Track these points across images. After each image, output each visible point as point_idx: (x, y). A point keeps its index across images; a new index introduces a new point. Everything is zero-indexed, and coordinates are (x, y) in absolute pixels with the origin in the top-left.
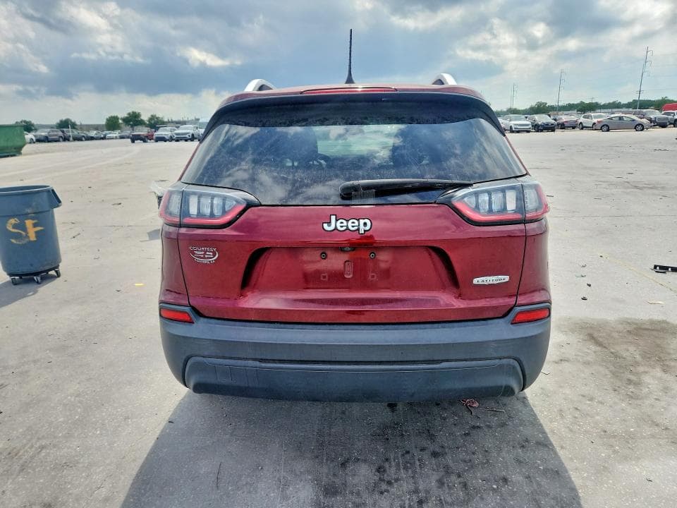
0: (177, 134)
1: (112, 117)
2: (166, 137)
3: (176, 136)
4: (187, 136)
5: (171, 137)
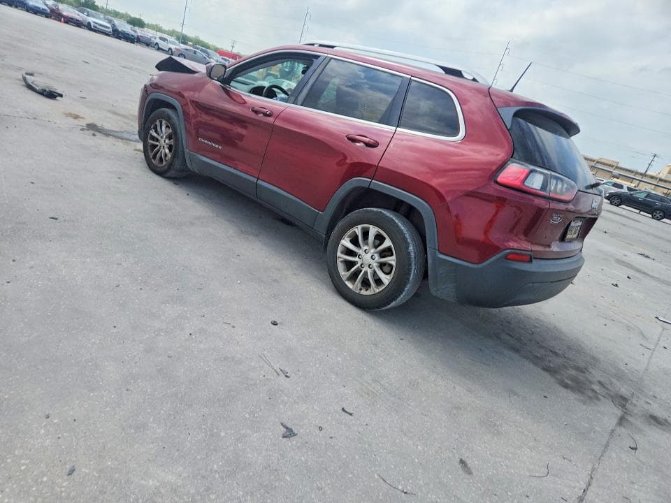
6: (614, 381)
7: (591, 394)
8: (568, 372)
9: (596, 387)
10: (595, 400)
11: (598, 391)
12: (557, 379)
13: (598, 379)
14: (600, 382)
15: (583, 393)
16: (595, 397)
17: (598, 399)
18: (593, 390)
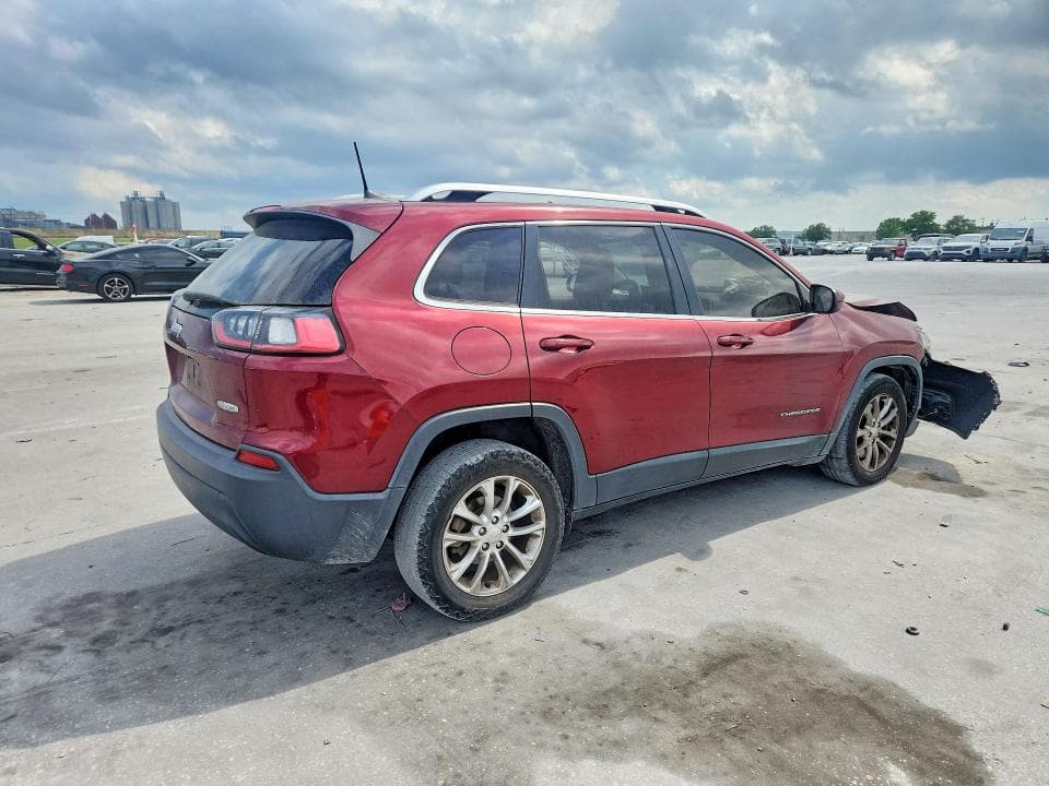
0: (946, 248)
1: (890, 220)
2: (926, 253)
3: (942, 252)
4: (964, 252)
5: (936, 253)
6: (42, 678)
7: (55, 616)
8: (110, 620)
9: (55, 634)
10: (41, 613)
11: (48, 630)
12: (107, 597)
13: (65, 651)
14: (58, 648)
15: (64, 608)
16: (45, 619)
17: (39, 618)
18: (54, 625)
